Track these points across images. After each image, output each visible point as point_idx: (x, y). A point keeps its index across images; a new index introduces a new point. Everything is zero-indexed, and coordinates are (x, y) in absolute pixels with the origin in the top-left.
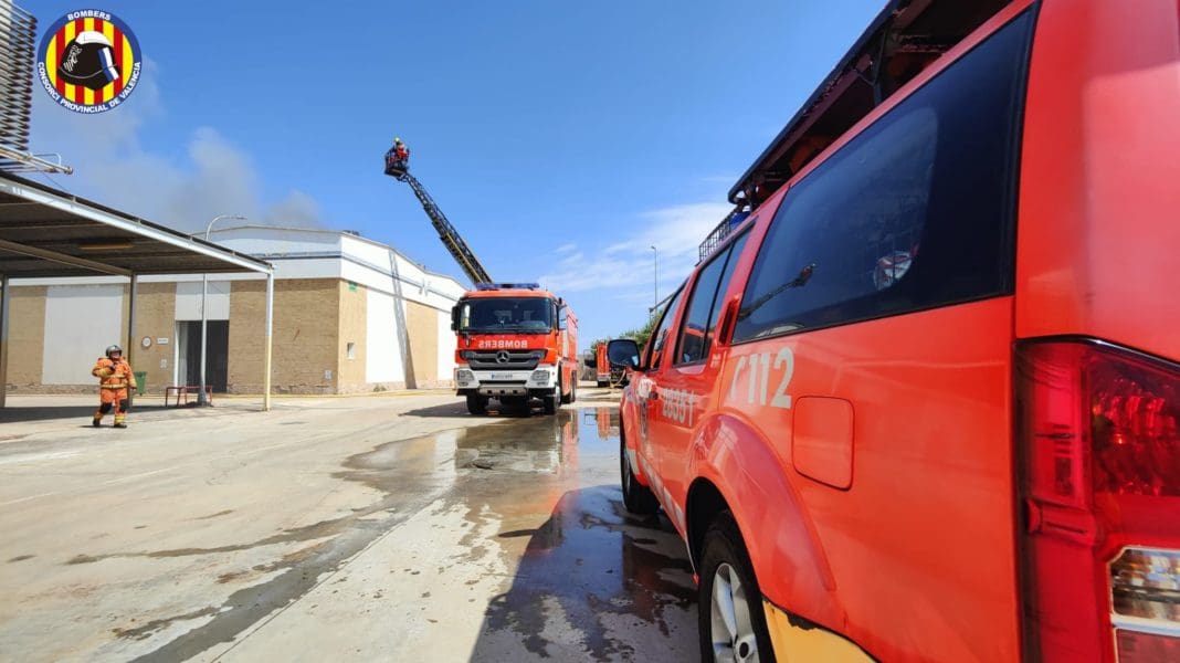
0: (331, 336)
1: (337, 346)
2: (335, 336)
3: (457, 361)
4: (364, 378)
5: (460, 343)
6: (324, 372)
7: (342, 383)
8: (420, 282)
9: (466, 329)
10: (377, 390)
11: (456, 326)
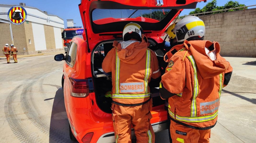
0: (24, 38)
1: (26, 40)
2: (25, 37)
3: (64, 46)
4: (35, 49)
5: (64, 42)
6: (23, 48)
7: (29, 51)
8: (47, 18)
9: (65, 38)
10: (39, 53)
11: (63, 37)
